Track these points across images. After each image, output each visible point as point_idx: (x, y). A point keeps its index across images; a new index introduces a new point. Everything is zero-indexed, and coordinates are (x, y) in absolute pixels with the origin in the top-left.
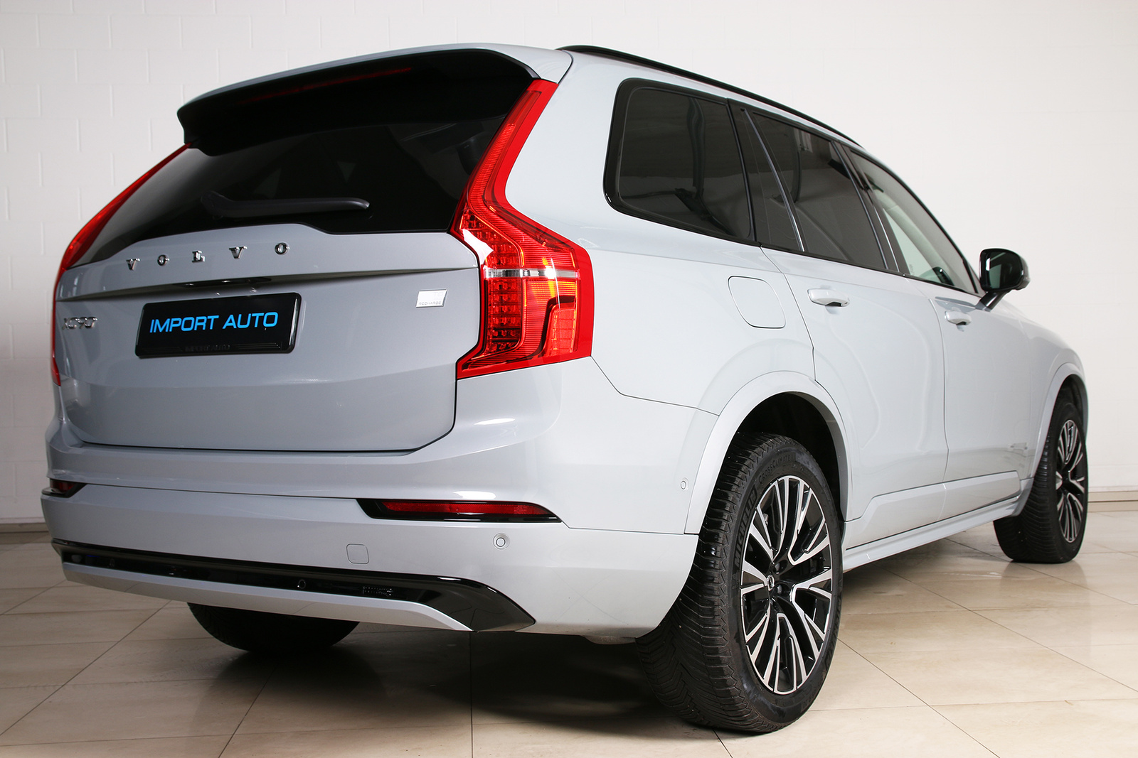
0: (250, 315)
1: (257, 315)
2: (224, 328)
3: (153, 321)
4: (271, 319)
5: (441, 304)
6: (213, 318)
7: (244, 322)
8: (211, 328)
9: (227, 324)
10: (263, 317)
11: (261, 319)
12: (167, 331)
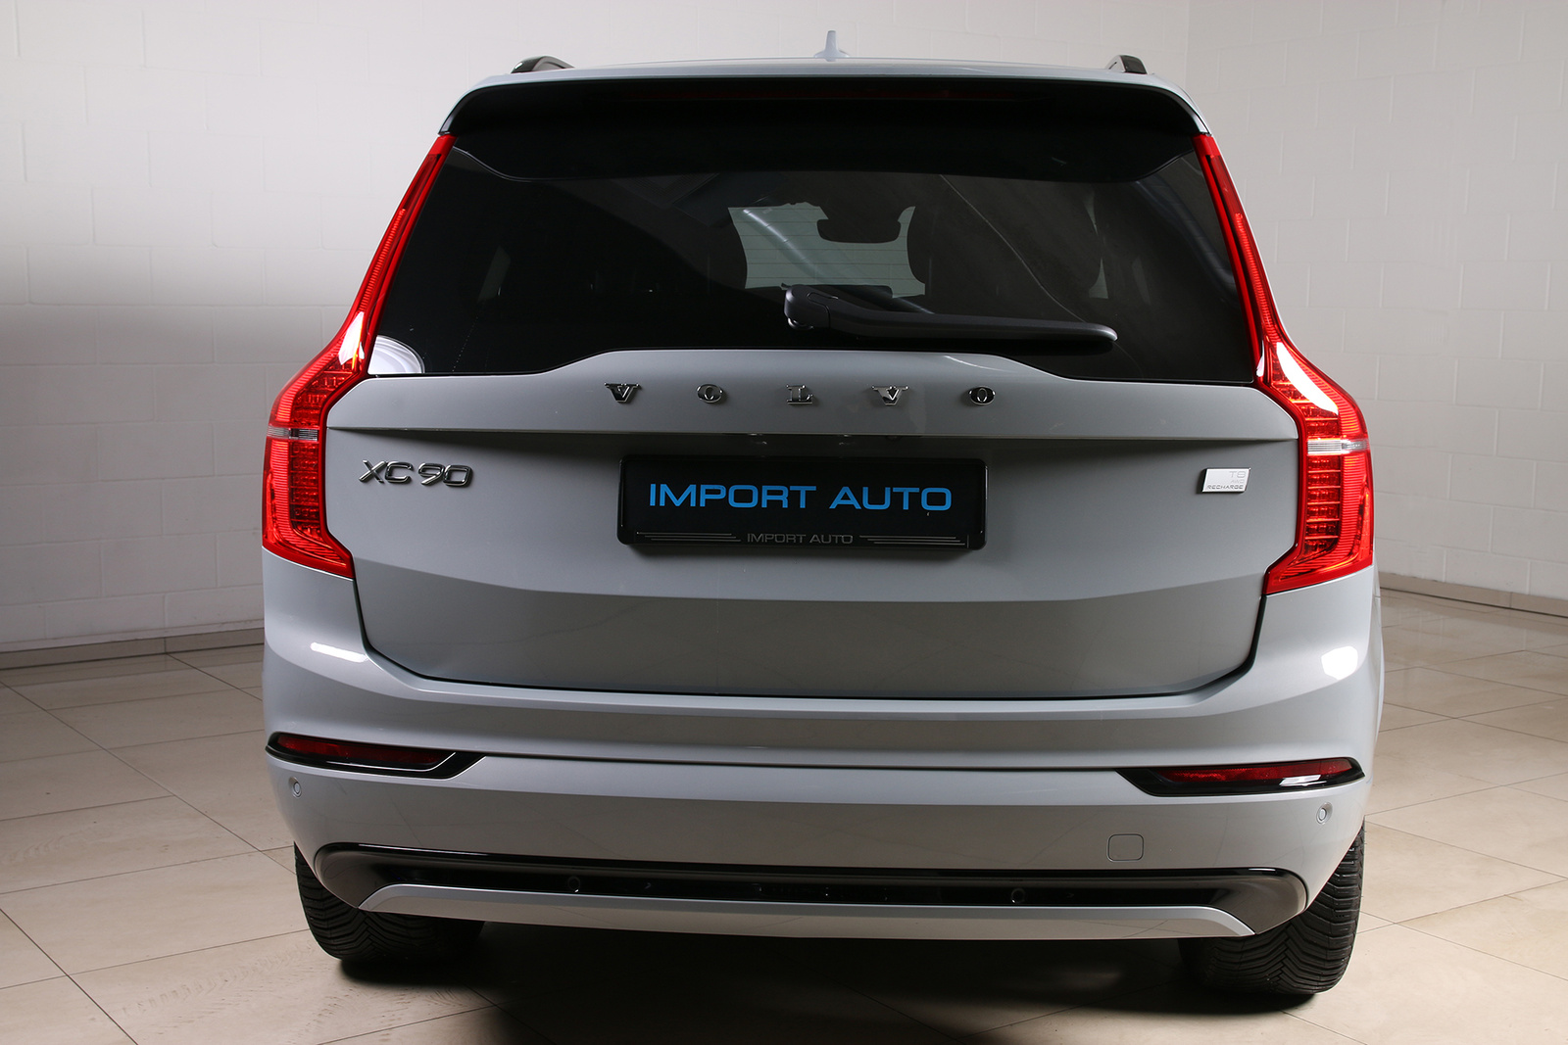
0: (888, 491)
1: (906, 491)
2: (833, 506)
3: (653, 487)
4: (938, 499)
5: (1243, 490)
6: (803, 490)
7: (876, 498)
8: (803, 505)
9: (838, 501)
10: (920, 494)
11: (915, 499)
12: (693, 504)
